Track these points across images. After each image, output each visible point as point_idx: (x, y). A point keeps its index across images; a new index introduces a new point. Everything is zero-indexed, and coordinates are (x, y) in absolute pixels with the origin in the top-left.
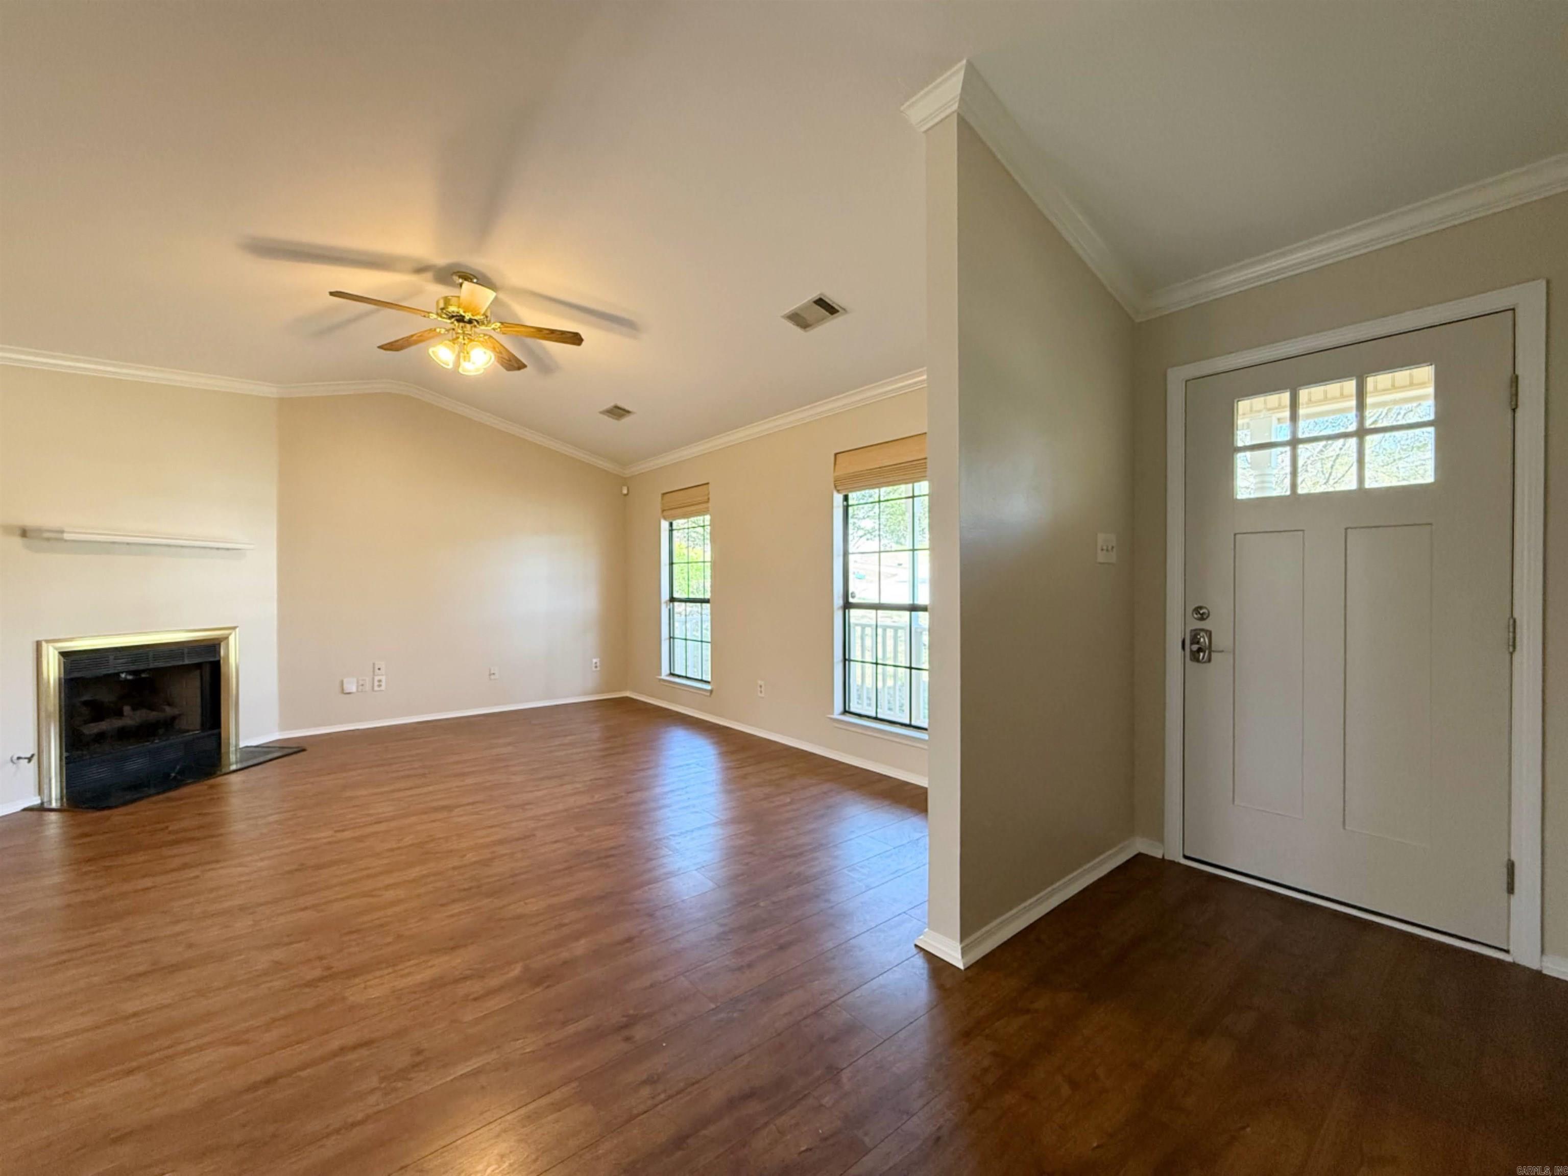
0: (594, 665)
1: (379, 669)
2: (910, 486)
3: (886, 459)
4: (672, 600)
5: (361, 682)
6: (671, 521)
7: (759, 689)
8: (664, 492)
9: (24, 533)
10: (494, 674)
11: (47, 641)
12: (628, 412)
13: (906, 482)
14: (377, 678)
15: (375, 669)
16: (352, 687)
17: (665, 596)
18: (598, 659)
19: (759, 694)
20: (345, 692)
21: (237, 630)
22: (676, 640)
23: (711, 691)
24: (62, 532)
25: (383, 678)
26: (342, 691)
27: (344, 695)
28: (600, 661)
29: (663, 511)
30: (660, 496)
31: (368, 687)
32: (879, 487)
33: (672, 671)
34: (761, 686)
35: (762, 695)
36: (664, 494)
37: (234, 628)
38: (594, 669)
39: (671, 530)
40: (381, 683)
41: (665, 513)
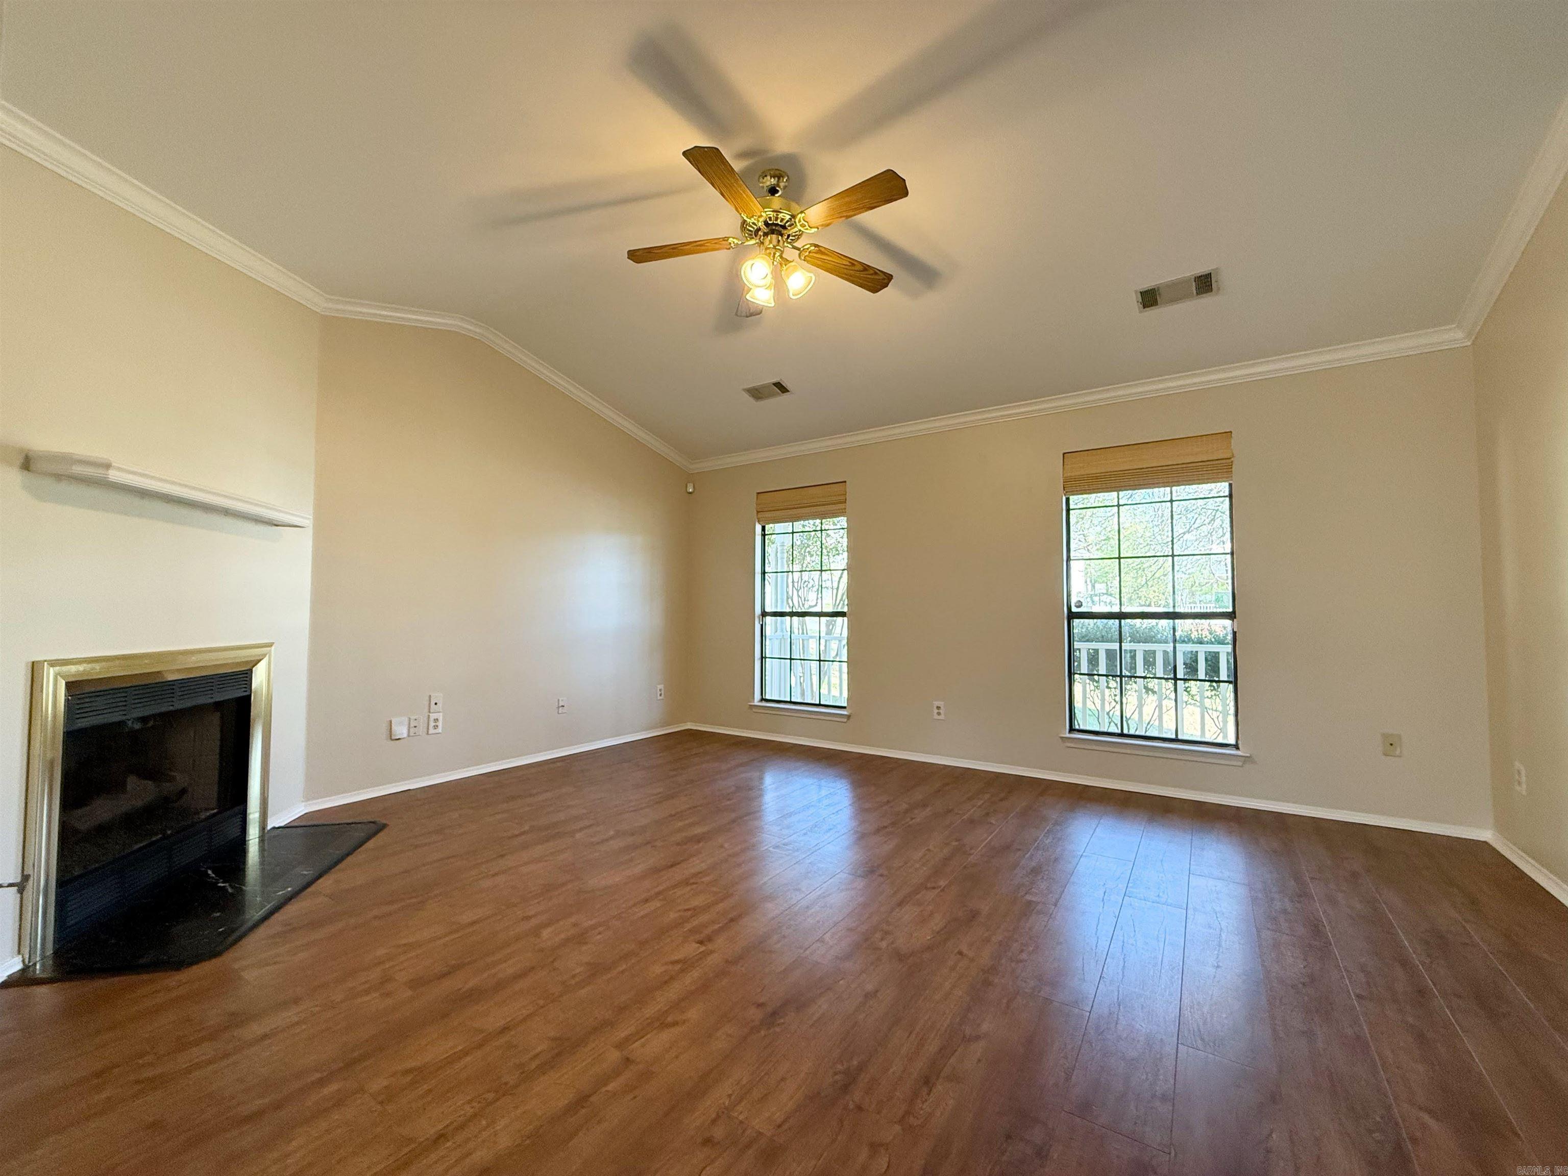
0: (659, 693)
1: (436, 704)
2: (1168, 489)
3: (1150, 460)
4: (764, 614)
5: (413, 724)
6: (763, 525)
7: (936, 711)
8: (758, 491)
9: (27, 463)
10: (563, 706)
11: (53, 663)
12: (788, 391)
13: (1165, 485)
14: (433, 716)
15: (431, 704)
16: (401, 730)
17: (758, 611)
18: (663, 685)
19: (936, 717)
20: (393, 737)
21: (273, 648)
22: (767, 659)
23: (849, 717)
24: (108, 466)
25: (440, 716)
26: (391, 737)
27: (392, 742)
28: (664, 687)
29: (758, 512)
30: (755, 495)
31: (421, 730)
32: (1118, 491)
33: (764, 697)
34: (938, 708)
35: (942, 717)
36: (758, 493)
37: (270, 645)
38: (659, 698)
39: (764, 535)
40: (437, 724)
41: (760, 516)
